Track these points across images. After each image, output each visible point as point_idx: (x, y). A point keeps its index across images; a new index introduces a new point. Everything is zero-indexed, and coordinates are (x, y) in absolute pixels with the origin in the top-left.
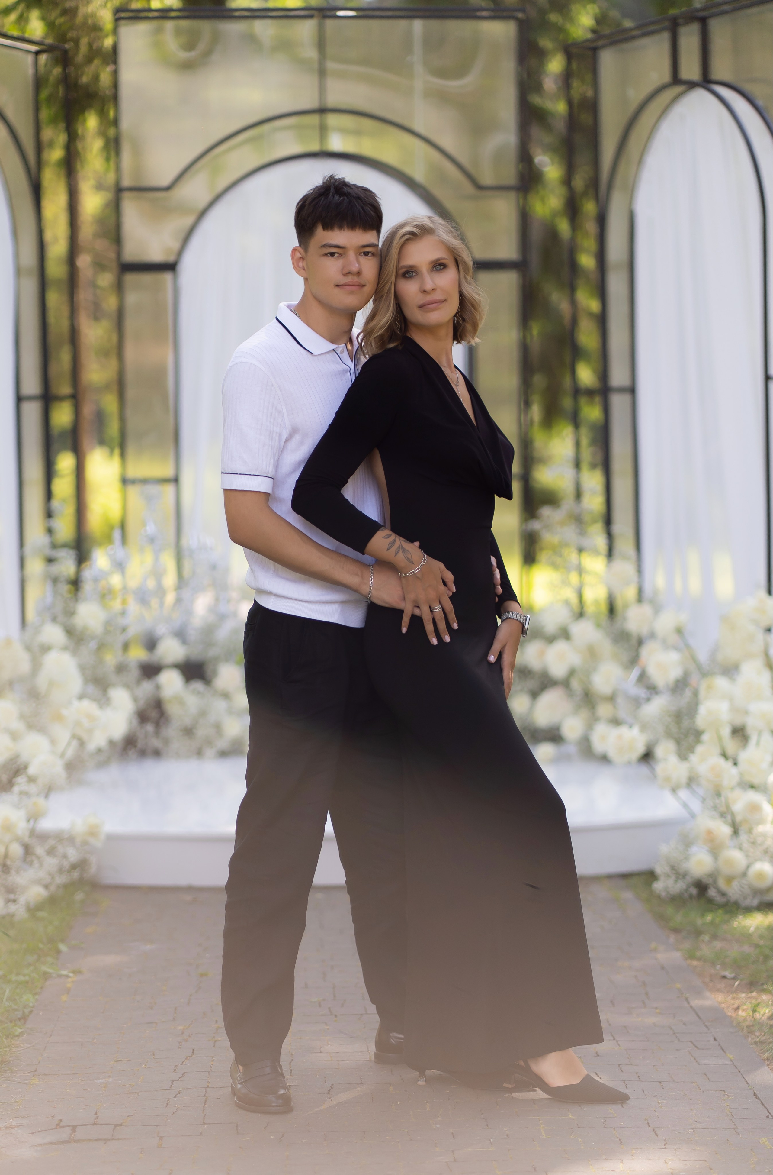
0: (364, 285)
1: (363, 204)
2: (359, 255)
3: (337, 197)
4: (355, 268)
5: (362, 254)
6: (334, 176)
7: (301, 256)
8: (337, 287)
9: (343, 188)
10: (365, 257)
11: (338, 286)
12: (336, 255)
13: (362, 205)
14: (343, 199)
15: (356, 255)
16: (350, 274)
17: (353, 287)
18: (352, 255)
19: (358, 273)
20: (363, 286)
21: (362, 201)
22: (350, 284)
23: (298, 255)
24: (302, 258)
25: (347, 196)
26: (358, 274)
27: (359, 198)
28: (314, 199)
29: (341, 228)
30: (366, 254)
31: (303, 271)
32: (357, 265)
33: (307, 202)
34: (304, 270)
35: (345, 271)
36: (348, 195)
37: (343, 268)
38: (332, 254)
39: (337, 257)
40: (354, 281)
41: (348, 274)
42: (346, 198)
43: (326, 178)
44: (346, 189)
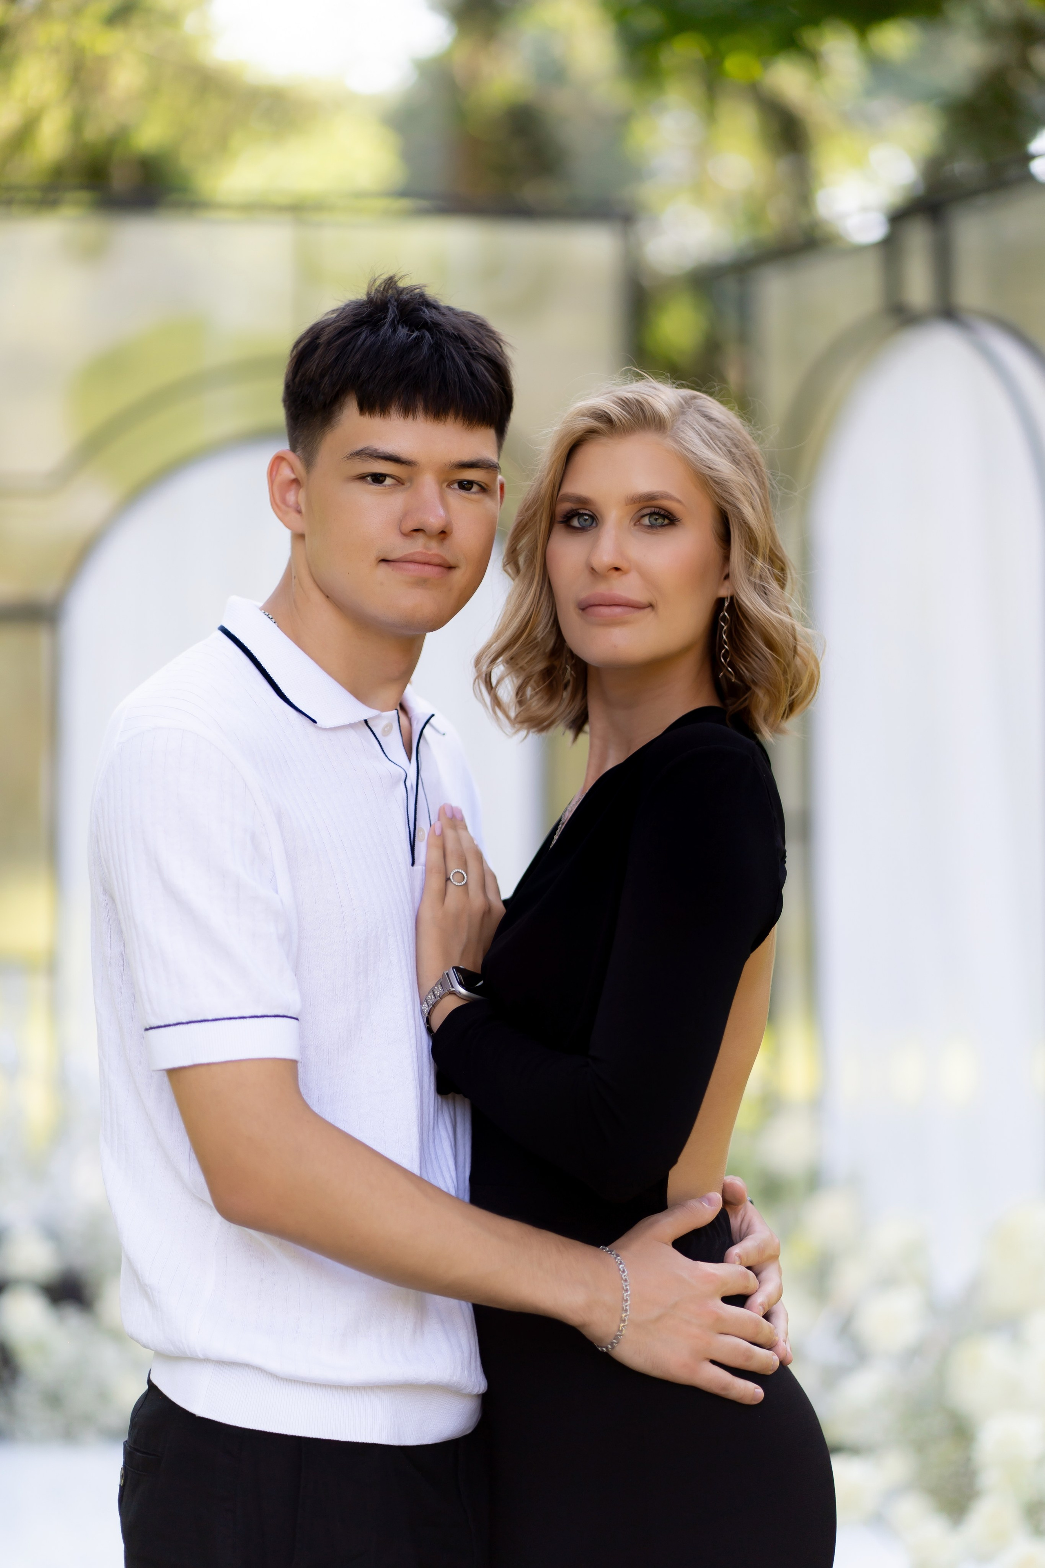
0: (453, 566)
1: (471, 354)
2: (449, 486)
3: (402, 331)
4: (434, 520)
5: (456, 486)
6: (396, 279)
7: (293, 476)
8: (383, 564)
9: (422, 310)
10: (463, 493)
11: (384, 560)
12: (388, 481)
13: (468, 358)
14: (418, 341)
15: (440, 483)
16: (420, 535)
17: (427, 567)
18: (428, 484)
19: (443, 532)
20: (450, 568)
21: (468, 348)
22: (418, 558)
23: (286, 473)
24: (296, 481)
25: (429, 330)
26: (442, 535)
27: (459, 339)
28: (342, 332)
29: (407, 410)
30: (465, 485)
31: (297, 516)
32: (441, 512)
33: (323, 339)
34: (299, 512)
35: (410, 525)
36: (433, 327)
37: (405, 515)
38: (378, 478)
39: (389, 486)
40: (430, 553)
41: (415, 533)
42: (427, 334)
43: (378, 283)
44: (427, 314)
